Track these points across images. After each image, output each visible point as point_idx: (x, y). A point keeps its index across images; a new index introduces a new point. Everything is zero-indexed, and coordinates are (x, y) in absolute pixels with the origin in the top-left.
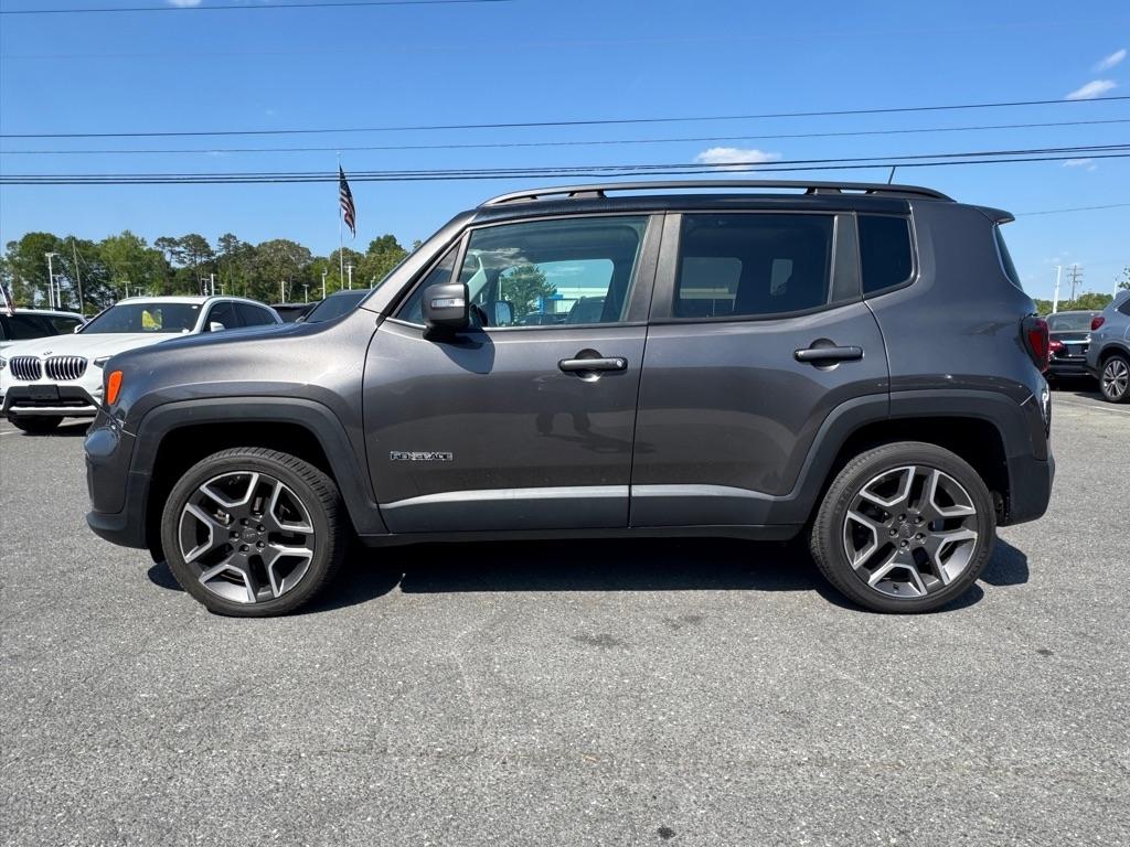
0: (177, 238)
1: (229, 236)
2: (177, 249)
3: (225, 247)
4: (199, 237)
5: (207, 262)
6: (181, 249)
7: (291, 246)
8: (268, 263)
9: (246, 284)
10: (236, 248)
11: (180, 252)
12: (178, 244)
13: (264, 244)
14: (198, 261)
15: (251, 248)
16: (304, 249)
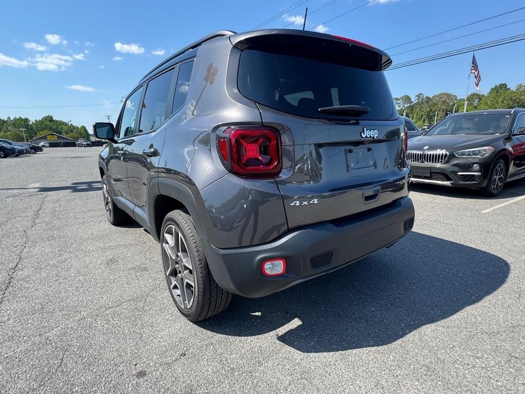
0: (399, 98)
1: (420, 94)
2: (398, 102)
3: (418, 99)
4: (408, 96)
5: (409, 106)
6: (400, 102)
7: (448, 95)
8: (435, 104)
9: (424, 114)
10: (423, 99)
11: (399, 103)
12: (399, 100)
13: (435, 96)
14: (406, 106)
15: (429, 98)
16: (453, 96)
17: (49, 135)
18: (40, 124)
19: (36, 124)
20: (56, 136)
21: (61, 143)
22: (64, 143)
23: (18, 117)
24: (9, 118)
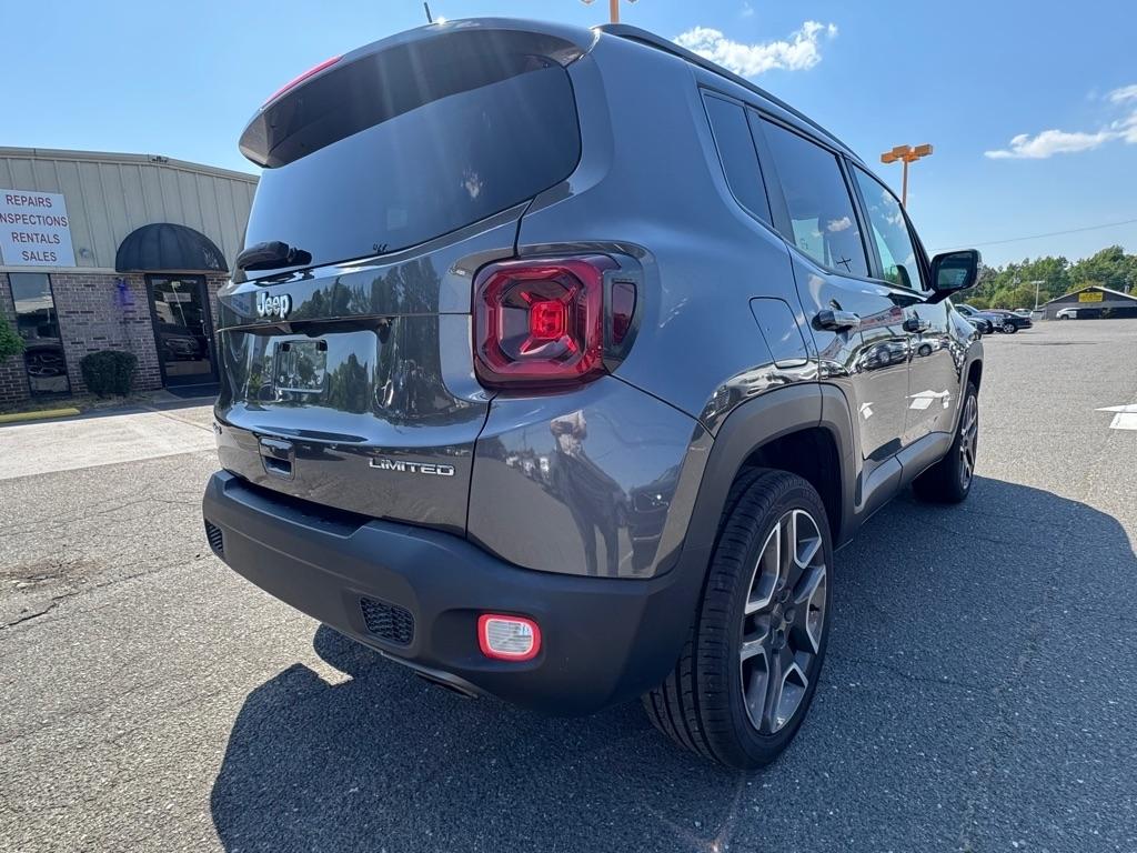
17: (1085, 291)
18: (1086, 269)
19: (1079, 268)
20: (1101, 294)
21: (1106, 309)
22: (1113, 310)
23: (1044, 258)
24: (1026, 261)
